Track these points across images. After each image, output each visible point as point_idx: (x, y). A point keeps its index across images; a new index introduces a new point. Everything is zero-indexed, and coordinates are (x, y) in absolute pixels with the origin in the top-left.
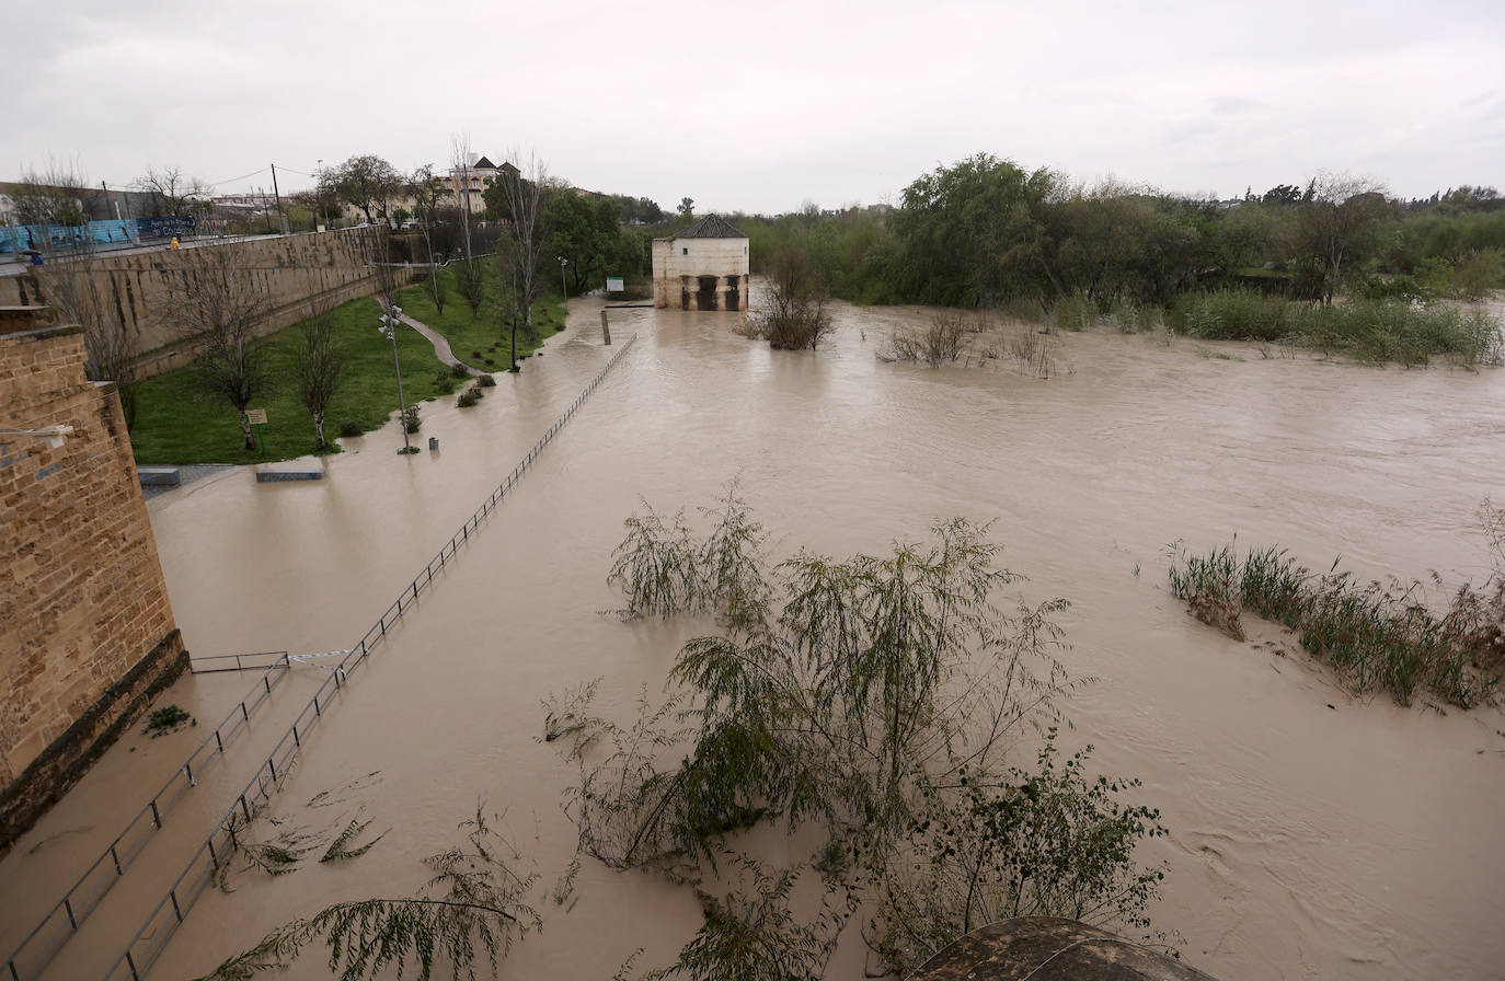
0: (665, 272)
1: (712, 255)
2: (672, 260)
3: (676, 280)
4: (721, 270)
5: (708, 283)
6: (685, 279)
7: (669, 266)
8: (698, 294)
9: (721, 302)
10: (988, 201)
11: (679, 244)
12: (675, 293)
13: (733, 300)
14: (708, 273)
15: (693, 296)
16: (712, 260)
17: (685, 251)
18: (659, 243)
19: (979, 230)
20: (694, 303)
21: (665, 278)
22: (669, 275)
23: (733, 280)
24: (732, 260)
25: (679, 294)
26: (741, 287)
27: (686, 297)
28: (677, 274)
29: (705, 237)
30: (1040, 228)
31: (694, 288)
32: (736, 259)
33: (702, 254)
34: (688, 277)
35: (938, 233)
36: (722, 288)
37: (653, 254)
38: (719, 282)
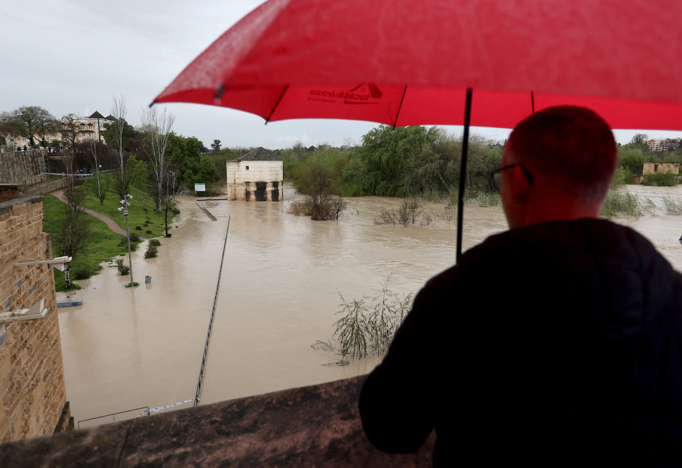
0: (235, 180)
1: (263, 170)
2: (240, 173)
3: (241, 184)
4: (268, 178)
5: (261, 186)
6: (247, 183)
7: (237, 176)
8: (255, 192)
9: (269, 196)
10: (409, 142)
11: (244, 164)
12: (241, 192)
13: (275, 196)
14: (261, 180)
15: (252, 193)
16: (263, 173)
17: (247, 168)
18: (231, 163)
19: (406, 157)
20: (253, 197)
21: (235, 183)
22: (237, 181)
23: (275, 184)
24: (274, 173)
25: (243, 192)
26: (280, 188)
27: (248, 194)
28: (242, 181)
29: (259, 160)
30: (438, 156)
31: (253, 188)
32: (277, 172)
33: (258, 169)
34: (249, 182)
35: (384, 158)
36: (269, 189)
37: (227, 170)
38: (267, 185)
